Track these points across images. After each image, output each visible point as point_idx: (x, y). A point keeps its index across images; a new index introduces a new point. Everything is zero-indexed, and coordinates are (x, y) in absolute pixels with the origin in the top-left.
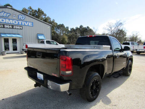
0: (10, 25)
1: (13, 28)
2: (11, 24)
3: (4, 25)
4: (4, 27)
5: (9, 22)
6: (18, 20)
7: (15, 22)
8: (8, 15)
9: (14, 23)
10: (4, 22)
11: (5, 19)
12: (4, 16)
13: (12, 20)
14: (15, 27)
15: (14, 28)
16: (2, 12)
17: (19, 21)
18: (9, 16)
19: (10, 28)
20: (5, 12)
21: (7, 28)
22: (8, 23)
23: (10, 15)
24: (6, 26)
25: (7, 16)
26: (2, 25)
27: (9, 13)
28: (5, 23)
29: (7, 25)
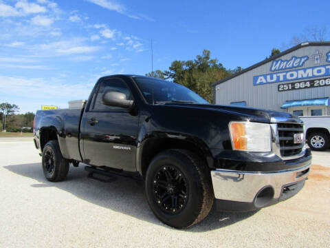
0: (305, 82)
1: (312, 86)
2: (308, 77)
3: (293, 84)
4: (293, 88)
5: (305, 76)
6: (324, 66)
7: (319, 71)
8: (303, 60)
9: (316, 74)
10: (295, 77)
11: (297, 71)
12: (295, 65)
13: (311, 70)
14: (318, 82)
15: (315, 85)
16: (291, 59)
17: (327, 67)
18: (304, 62)
19: (306, 87)
20: (296, 58)
21: (300, 88)
22: (303, 78)
23: (306, 61)
24: (297, 86)
25: (301, 64)
26: (290, 85)
27: (304, 57)
28: (297, 79)
29: (300, 83)
